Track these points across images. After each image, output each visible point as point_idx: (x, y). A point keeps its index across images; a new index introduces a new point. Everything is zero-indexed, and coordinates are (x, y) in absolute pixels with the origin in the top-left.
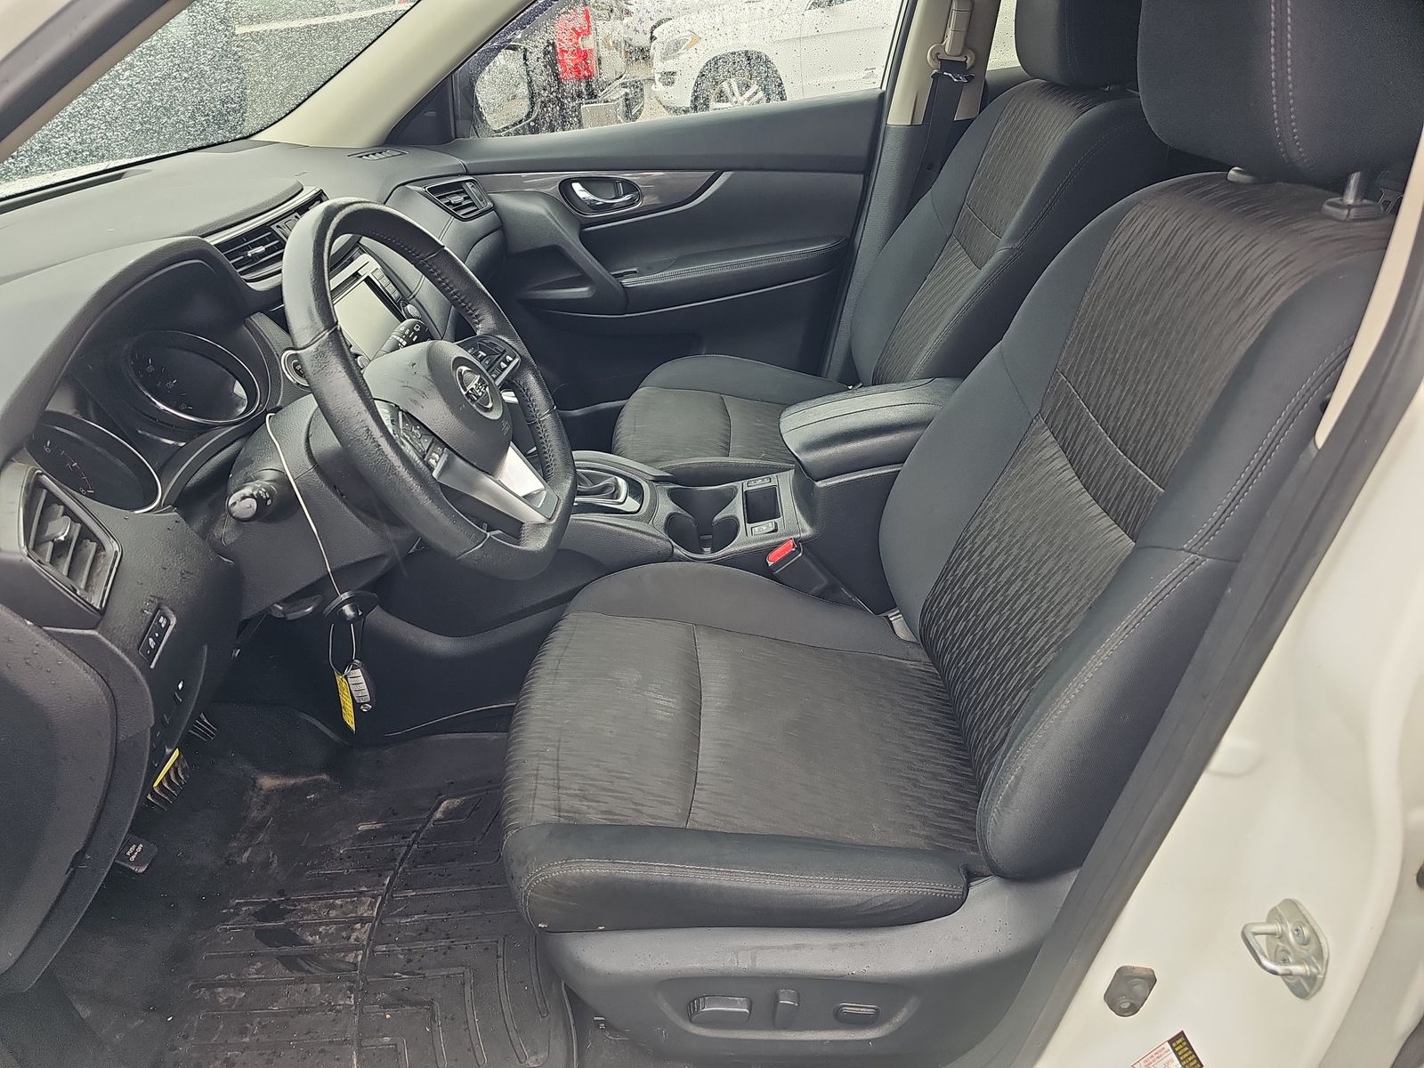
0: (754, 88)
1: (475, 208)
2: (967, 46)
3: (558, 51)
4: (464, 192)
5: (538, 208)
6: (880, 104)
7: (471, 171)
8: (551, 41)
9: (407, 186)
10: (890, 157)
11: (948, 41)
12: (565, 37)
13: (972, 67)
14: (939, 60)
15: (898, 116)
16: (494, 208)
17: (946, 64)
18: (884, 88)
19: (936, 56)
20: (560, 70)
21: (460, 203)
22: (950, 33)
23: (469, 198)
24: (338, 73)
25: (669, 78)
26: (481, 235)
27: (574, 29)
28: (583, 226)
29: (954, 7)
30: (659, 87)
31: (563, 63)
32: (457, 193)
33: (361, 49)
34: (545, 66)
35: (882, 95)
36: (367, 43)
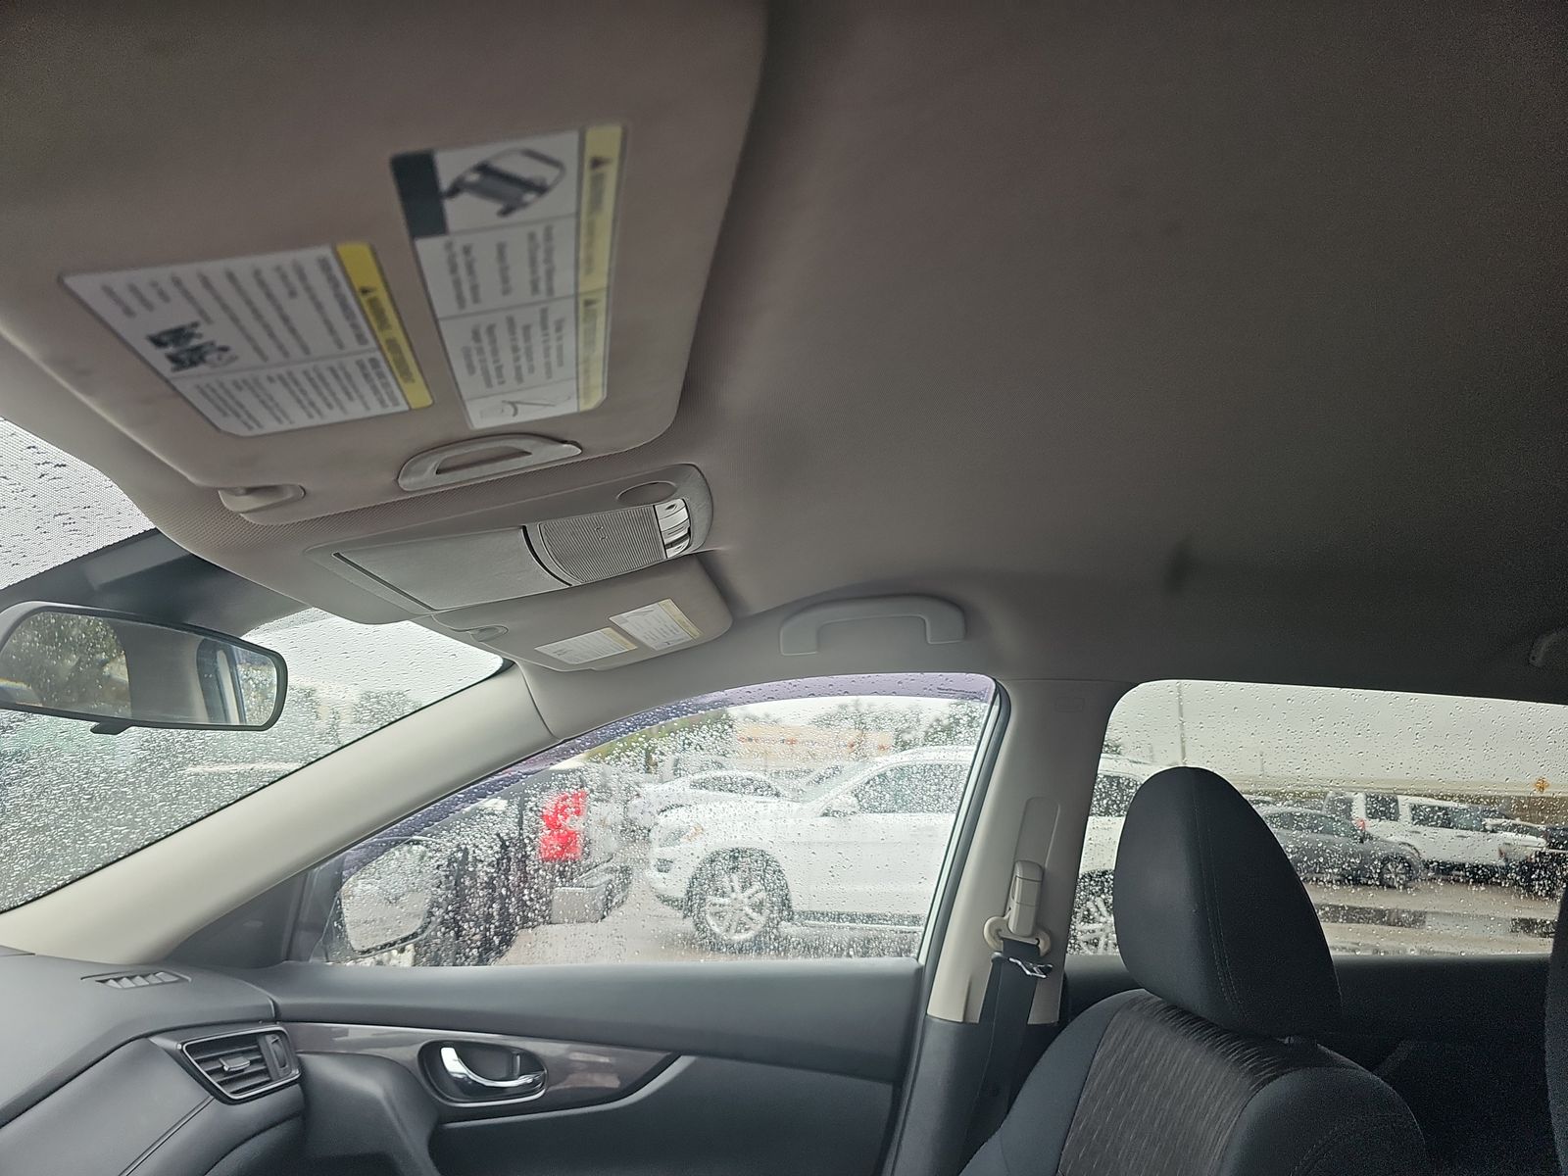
0: (757, 886)
1: (268, 1079)
2: (1039, 925)
3: (470, 859)
4: (258, 1050)
5: (372, 1085)
6: (918, 984)
7: (284, 1015)
8: (463, 847)
9: (154, 1040)
10: (933, 1064)
11: (1012, 916)
12: (483, 844)
13: (1047, 954)
14: (1002, 939)
15: (945, 1004)
16: (302, 1080)
17: (1012, 946)
18: (922, 961)
19: (996, 932)
20: (467, 883)
21: (242, 1070)
22: (1014, 905)
23: (261, 1061)
24: (130, 854)
25: (664, 866)
26: (254, 1128)
27: (498, 835)
28: (440, 1122)
29: (1018, 873)
30: (652, 874)
31: (473, 876)
32: (243, 1053)
33: (176, 828)
34: (447, 877)
35: (920, 971)
36: (187, 821)
